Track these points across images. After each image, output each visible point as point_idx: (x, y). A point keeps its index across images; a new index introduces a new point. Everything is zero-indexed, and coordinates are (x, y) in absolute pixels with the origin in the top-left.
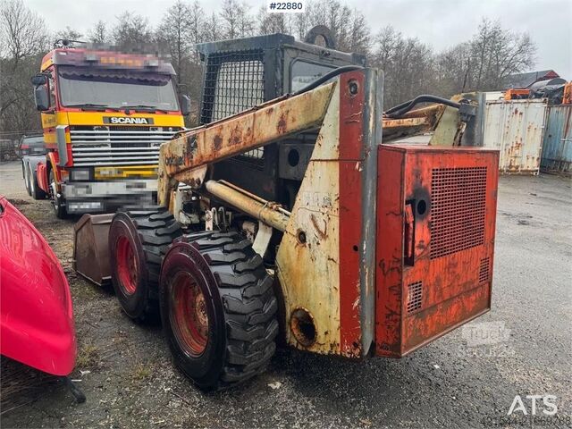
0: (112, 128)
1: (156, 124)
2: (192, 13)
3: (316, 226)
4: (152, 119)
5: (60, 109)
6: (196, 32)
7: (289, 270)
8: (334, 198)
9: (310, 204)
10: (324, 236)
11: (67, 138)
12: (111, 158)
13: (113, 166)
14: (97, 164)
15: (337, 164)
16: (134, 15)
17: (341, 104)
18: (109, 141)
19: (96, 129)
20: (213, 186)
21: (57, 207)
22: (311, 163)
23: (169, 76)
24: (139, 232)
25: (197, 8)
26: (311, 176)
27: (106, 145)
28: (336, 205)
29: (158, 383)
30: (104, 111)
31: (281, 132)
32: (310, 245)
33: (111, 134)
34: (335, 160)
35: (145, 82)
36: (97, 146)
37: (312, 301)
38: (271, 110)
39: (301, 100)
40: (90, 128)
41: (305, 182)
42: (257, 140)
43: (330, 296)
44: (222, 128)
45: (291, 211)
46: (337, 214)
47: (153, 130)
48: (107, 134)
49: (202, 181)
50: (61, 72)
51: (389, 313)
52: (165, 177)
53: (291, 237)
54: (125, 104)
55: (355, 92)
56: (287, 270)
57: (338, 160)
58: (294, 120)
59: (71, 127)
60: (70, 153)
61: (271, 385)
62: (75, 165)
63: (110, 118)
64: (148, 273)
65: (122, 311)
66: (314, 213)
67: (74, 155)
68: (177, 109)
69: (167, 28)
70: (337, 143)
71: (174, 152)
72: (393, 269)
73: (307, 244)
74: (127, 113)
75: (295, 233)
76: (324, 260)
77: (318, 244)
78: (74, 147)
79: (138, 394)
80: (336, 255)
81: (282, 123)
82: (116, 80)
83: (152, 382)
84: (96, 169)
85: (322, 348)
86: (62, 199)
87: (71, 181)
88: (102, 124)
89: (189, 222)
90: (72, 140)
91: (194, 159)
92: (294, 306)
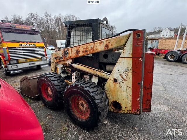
0: (23, 47)
1: (36, 46)
2: (35, 16)
3: (122, 77)
4: (35, 45)
5: (3, 42)
6: (37, 21)
7: (110, 90)
8: (130, 69)
9: (120, 70)
10: (126, 80)
11: (7, 51)
12: (23, 57)
13: (24, 59)
14: (19, 58)
15: (132, 59)
16: (18, 15)
17: (133, 40)
18: (22, 51)
19: (17, 48)
20: (75, 65)
21: (5, 72)
22: (120, 58)
23: (38, 32)
24: (52, 82)
25: (37, 14)
26: (120, 62)
27: (21, 53)
28: (131, 71)
29: (71, 131)
30: (19, 42)
31: (106, 49)
32: (119, 83)
33: (22, 49)
34: (131, 57)
35: (31, 34)
36: (18, 53)
37: (120, 99)
38: (102, 42)
39: (115, 39)
40: (15, 48)
41: (117, 64)
42: (95, 51)
43: (128, 97)
44: (79, 47)
45: (111, 73)
46: (131, 73)
47: (36, 48)
48: (21, 49)
49: (70, 64)
50: (2, 30)
51: (147, 100)
52: (54, 63)
53: (111, 81)
54: (26, 40)
55: (139, 37)
56: (109, 90)
57: (132, 57)
58: (112, 45)
59: (8, 48)
60: (9, 56)
61: (104, 123)
62: (11, 59)
63: (21, 45)
64: (57, 95)
65: (45, 106)
66: (121, 73)
67: (10, 56)
68: (42, 42)
69: (28, 19)
70: (132, 52)
71: (58, 55)
72: (149, 88)
73: (118, 83)
74: (27, 43)
75: (113, 79)
76: (125, 87)
77: (123, 82)
78: (10, 54)
79: (67, 137)
80: (130, 85)
81: (107, 46)
82: (22, 33)
83: (69, 131)
84: (18, 60)
85: (124, 112)
86: (8, 70)
87: (10, 64)
88: (19, 46)
89: (64, 76)
90: (9, 51)
91: (67, 57)
92: (112, 100)
